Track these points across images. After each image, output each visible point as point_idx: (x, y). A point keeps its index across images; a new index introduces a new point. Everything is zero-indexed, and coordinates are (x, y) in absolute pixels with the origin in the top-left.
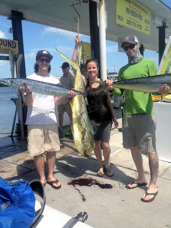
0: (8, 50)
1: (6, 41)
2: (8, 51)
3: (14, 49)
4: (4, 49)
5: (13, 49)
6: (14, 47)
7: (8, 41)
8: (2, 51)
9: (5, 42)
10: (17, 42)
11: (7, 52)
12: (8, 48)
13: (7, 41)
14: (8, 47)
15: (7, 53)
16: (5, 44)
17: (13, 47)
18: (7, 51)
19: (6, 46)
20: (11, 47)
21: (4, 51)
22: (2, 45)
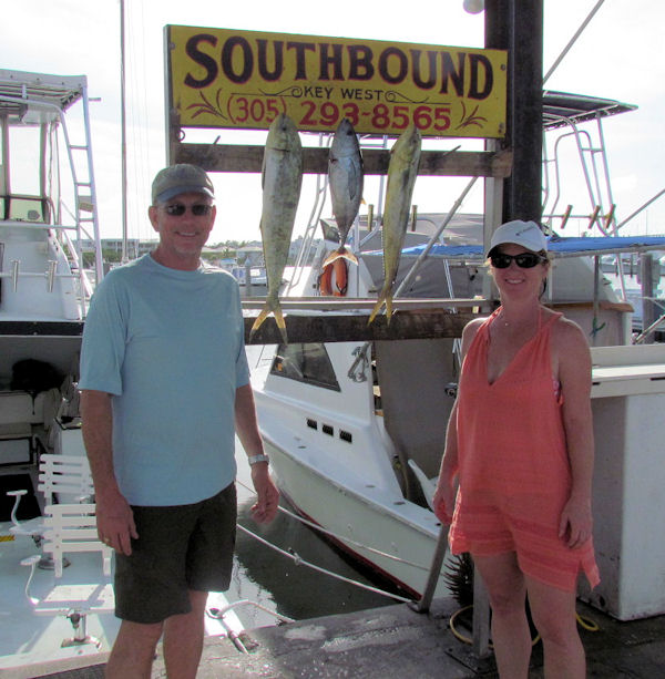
0: (438, 111)
1: (432, 55)
2: (437, 116)
4: (413, 108)
5: (471, 104)
6: (480, 89)
8: (400, 121)
9: (424, 62)
10: (499, 58)
11: (434, 121)
12: (444, 96)
14: (444, 90)
15: (430, 130)
16: (425, 78)
17: (474, 94)
18: (432, 115)
19: (430, 85)
20: (460, 92)
21: (417, 116)
22: (405, 81)
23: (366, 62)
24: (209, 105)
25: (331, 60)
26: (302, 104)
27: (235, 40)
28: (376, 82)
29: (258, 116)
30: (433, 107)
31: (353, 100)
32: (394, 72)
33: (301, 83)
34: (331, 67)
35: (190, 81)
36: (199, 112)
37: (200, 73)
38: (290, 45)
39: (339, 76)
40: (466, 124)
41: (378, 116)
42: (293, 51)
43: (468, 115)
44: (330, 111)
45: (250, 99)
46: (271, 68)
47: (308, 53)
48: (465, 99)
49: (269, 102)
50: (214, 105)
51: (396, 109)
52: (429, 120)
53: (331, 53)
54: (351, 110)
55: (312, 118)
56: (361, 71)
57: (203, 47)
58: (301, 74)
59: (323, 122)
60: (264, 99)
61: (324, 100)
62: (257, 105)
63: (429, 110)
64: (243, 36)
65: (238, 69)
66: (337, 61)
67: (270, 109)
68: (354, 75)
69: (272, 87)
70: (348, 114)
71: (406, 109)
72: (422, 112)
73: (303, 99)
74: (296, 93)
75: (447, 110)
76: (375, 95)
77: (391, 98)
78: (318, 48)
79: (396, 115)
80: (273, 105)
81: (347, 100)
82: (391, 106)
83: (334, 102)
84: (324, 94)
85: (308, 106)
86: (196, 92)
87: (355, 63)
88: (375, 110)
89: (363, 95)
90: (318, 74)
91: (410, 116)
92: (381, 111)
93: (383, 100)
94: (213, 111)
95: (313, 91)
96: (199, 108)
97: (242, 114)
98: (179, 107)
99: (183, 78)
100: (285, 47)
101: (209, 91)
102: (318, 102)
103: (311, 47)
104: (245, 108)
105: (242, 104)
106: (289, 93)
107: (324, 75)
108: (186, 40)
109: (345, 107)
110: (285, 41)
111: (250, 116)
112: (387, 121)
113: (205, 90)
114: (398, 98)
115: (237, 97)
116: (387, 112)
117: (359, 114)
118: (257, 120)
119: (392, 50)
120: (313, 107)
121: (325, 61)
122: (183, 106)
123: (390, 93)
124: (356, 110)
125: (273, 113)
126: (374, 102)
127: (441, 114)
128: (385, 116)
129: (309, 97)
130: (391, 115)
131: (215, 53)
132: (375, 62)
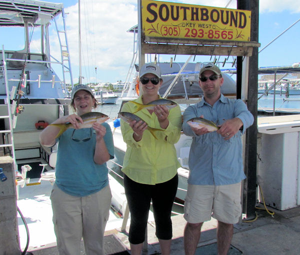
0: (229, 32)
1: (227, 12)
2: (229, 34)
3: (241, 29)
4: (221, 31)
5: (239, 30)
6: (242, 25)
7: (232, 13)
9: (225, 14)
10: (248, 14)
11: (228, 36)
12: (231, 27)
13: (229, 14)
14: (231, 25)
15: (227, 39)
16: (225, 21)
17: (240, 27)
18: (227, 34)
19: (227, 23)
20: (236, 26)
21: (222, 35)
22: (219, 21)
23: (206, 14)
24: (154, 29)
25: (195, 13)
26: (185, 29)
27: (163, 5)
28: (209, 22)
29: (171, 33)
30: (228, 31)
31: (202, 28)
32: (215, 18)
33: (185, 21)
34: (195, 16)
35: (148, 20)
36: (151, 32)
37: (152, 17)
38: (182, 8)
39: (197, 19)
40: (238, 37)
41: (210, 34)
42: (183, 10)
43: (238, 34)
44: (194, 32)
45: (168, 27)
46: (175, 16)
47: (187, 10)
48: (238, 28)
49: (175, 28)
50: (156, 29)
51: (216, 31)
52: (226, 36)
53: (195, 11)
54: (201, 32)
55: (189, 34)
56: (205, 17)
57: (153, 8)
58: (185, 18)
59: (192, 36)
60: (173, 27)
61: (193, 28)
62: (171, 29)
63: (226, 32)
64: (166, 4)
65: (164, 16)
66: (197, 14)
67: (175, 31)
68: (202, 19)
69: (175, 23)
70: (200, 33)
71: (219, 31)
72: (224, 33)
73: (186, 27)
74: (183, 25)
75: (232, 32)
76: (209, 26)
77: (214, 27)
78: (190, 9)
79: (216, 34)
80: (176, 29)
81: (200, 28)
82: (214, 30)
83: (196, 29)
84: (192, 26)
85: (187, 30)
86: (150, 24)
87: (203, 14)
88: (209, 32)
89: (205, 26)
90: (191, 18)
91: (220, 34)
92: (211, 32)
93: (211, 29)
94: (156, 32)
95: (189, 24)
96: (151, 30)
97: (165, 33)
98: (144, 30)
99: (146, 19)
100: (180, 8)
101: (154, 24)
102: (191, 29)
103: (188, 8)
104: (166, 31)
105: (166, 29)
106: (181, 25)
107: (192, 19)
108: (147, 5)
109: (199, 30)
110: (180, 6)
111: (168, 34)
112: (213, 36)
113: (153, 24)
114: (216, 28)
115: (164, 26)
116: (213, 32)
117: (204, 33)
118: (171, 35)
119: (215, 10)
120: (189, 30)
121: (193, 14)
122: (146, 30)
123: (214, 26)
124: (203, 31)
125: (176, 32)
126: (209, 29)
127: (230, 33)
128: (212, 34)
129: (188, 27)
130: (214, 34)
131: (156, 10)
132: (209, 14)
